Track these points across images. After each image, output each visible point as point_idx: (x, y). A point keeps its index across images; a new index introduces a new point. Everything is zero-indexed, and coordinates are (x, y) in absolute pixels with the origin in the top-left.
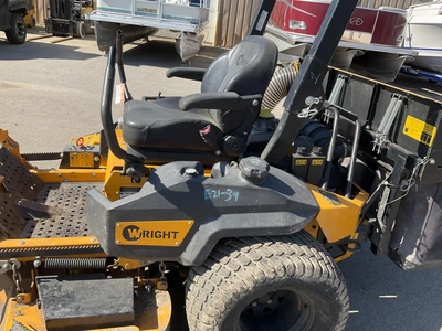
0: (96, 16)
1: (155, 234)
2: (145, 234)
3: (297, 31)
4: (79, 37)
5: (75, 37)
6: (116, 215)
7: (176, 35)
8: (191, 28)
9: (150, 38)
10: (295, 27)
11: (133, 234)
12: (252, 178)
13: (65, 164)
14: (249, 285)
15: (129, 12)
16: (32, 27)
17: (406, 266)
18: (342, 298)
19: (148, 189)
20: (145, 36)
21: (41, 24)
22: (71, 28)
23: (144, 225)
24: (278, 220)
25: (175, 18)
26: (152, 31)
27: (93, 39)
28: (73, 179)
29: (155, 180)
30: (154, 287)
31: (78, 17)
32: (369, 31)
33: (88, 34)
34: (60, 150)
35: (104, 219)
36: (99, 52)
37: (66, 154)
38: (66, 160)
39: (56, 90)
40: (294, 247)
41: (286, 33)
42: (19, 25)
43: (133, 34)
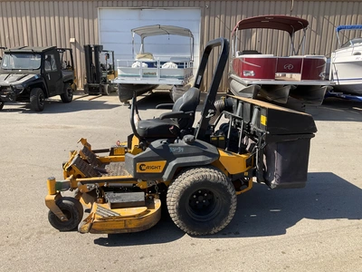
0: (118, 81)
1: (152, 168)
2: (148, 167)
3: (249, 77)
4: (106, 95)
5: (103, 95)
6: (137, 160)
7: (170, 87)
8: (179, 82)
9: (154, 91)
10: (248, 75)
11: (143, 167)
12: (188, 142)
13: (112, 154)
14: (189, 183)
15: (139, 76)
16: (75, 91)
17: (272, 187)
18: (230, 191)
19: (148, 149)
20: (150, 90)
21: (80, 88)
22: (101, 90)
23: (147, 164)
24: (200, 158)
25: (168, 77)
26: (155, 86)
27: (116, 95)
28: (116, 160)
29: (151, 147)
30: (153, 197)
31: (105, 81)
32: (299, 72)
33: (112, 92)
34: (109, 148)
35: (132, 162)
36: (121, 103)
37: (112, 149)
38: (112, 151)
39: (96, 127)
40: (208, 169)
41: (241, 79)
42: (69, 90)
43: (141, 90)
